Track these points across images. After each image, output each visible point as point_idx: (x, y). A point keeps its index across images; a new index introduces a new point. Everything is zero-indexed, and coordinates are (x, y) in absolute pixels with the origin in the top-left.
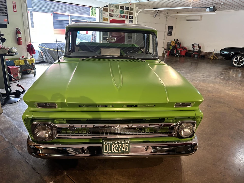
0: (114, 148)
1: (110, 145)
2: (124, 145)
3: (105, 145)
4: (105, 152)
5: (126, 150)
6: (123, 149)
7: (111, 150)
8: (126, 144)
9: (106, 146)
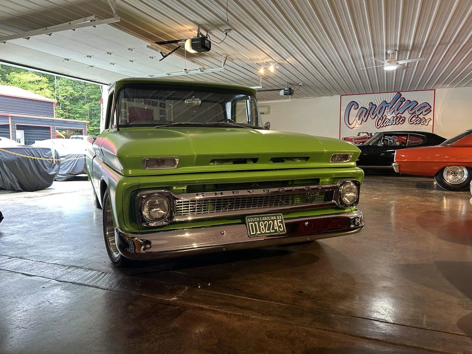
0: (263, 227)
1: (257, 223)
2: (275, 221)
3: (250, 224)
4: (252, 233)
5: (280, 229)
6: (275, 228)
7: (260, 231)
8: (278, 221)
9: (252, 225)
